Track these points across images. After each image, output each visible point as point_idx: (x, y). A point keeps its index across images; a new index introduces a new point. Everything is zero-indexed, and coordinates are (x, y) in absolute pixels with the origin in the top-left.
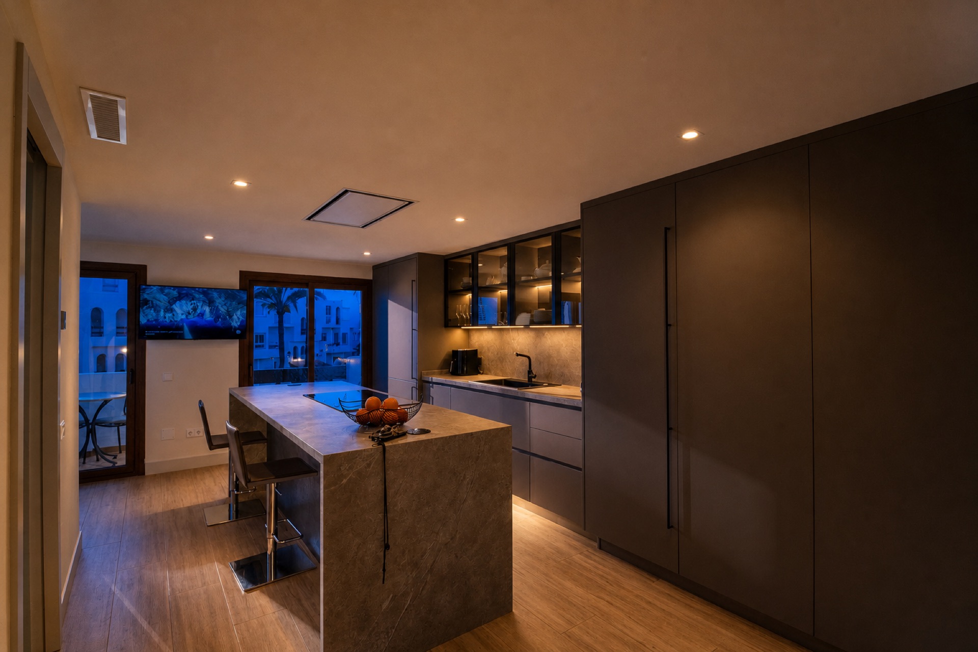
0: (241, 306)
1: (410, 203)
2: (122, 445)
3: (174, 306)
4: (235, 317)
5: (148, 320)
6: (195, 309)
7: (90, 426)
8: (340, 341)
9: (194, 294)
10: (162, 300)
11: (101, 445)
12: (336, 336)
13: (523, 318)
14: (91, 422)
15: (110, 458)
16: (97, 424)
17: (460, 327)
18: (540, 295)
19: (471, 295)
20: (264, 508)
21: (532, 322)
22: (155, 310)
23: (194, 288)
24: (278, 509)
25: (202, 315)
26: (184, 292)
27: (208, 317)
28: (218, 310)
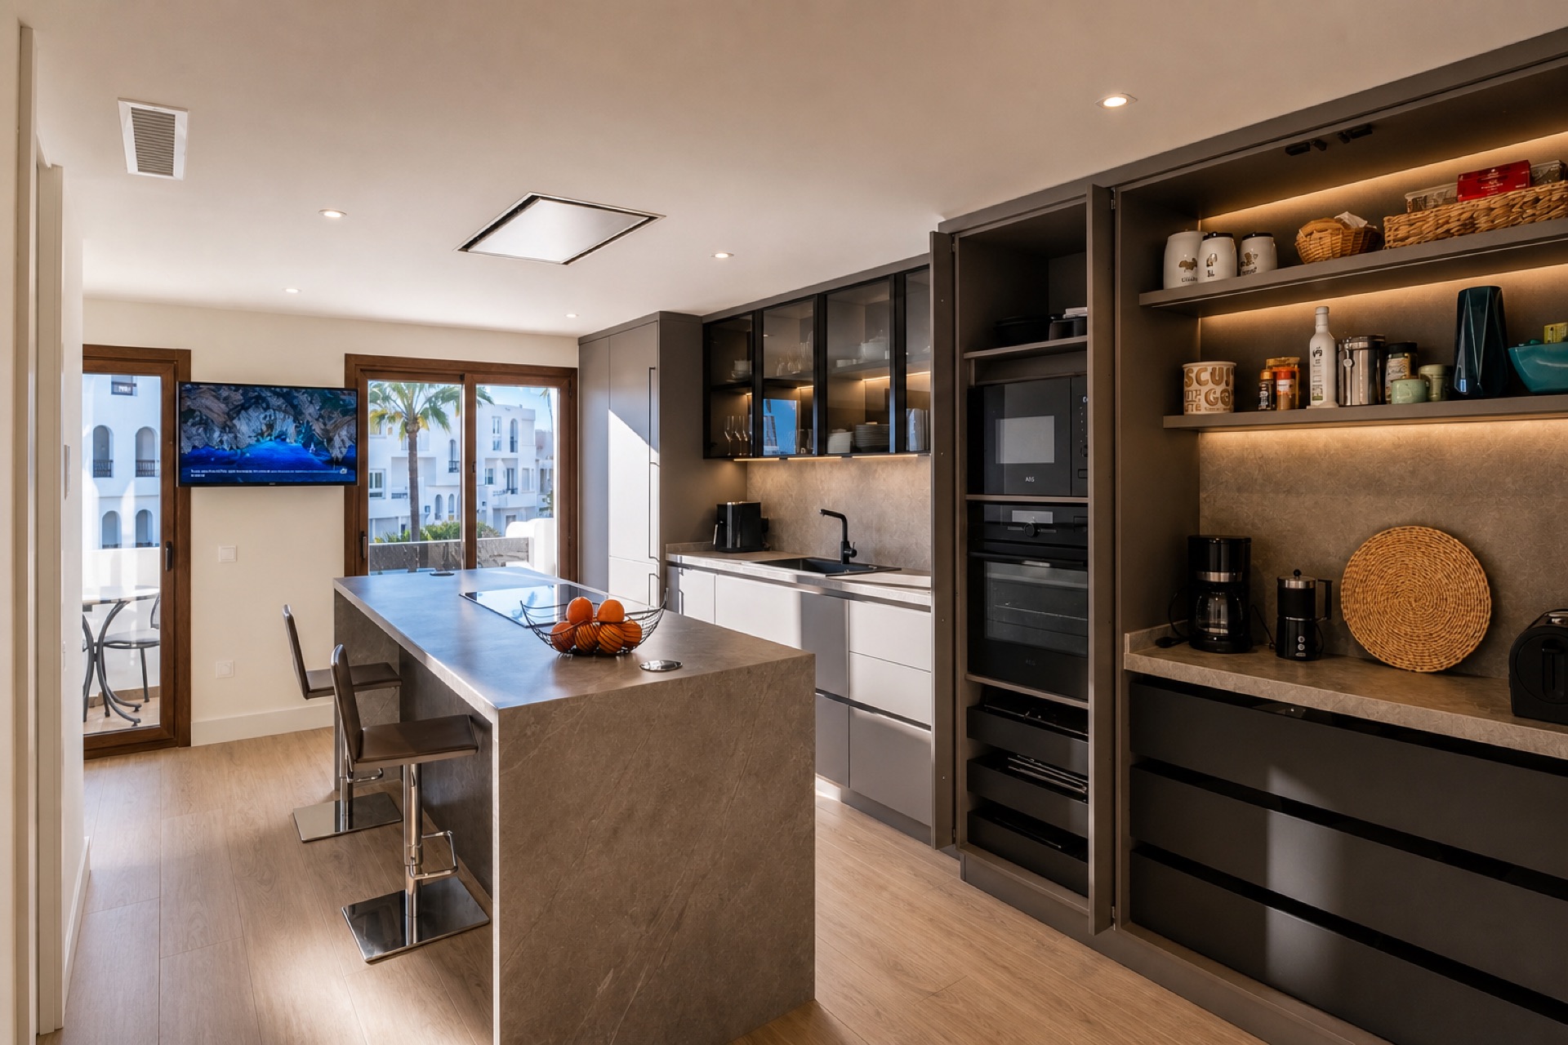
0: (347, 418)
1: (651, 218)
2: (149, 686)
3: (236, 422)
4: (337, 439)
5: (194, 447)
6: (270, 426)
7: (95, 648)
8: (519, 485)
9: (269, 399)
10: (216, 410)
11: (114, 685)
12: (510, 473)
13: (839, 440)
14: (96, 640)
15: (127, 711)
16: (107, 645)
17: (731, 458)
18: (870, 393)
19: (750, 394)
20: (398, 810)
21: (855, 449)
22: (205, 430)
23: (268, 387)
24: (423, 810)
25: (282, 437)
26: (252, 397)
27: (293, 441)
28: (309, 428)
